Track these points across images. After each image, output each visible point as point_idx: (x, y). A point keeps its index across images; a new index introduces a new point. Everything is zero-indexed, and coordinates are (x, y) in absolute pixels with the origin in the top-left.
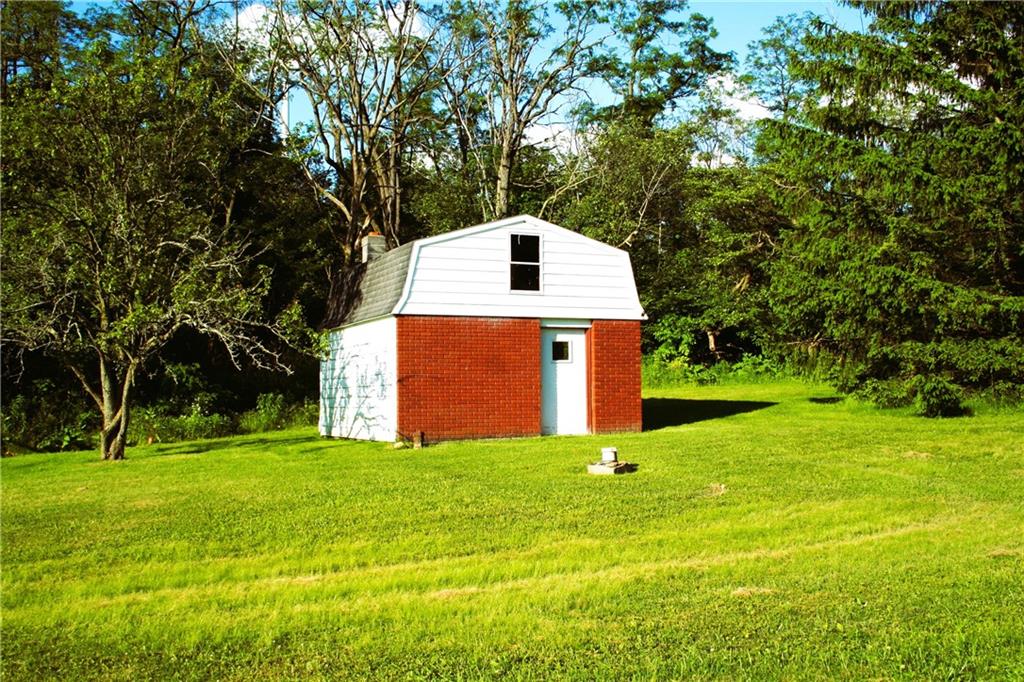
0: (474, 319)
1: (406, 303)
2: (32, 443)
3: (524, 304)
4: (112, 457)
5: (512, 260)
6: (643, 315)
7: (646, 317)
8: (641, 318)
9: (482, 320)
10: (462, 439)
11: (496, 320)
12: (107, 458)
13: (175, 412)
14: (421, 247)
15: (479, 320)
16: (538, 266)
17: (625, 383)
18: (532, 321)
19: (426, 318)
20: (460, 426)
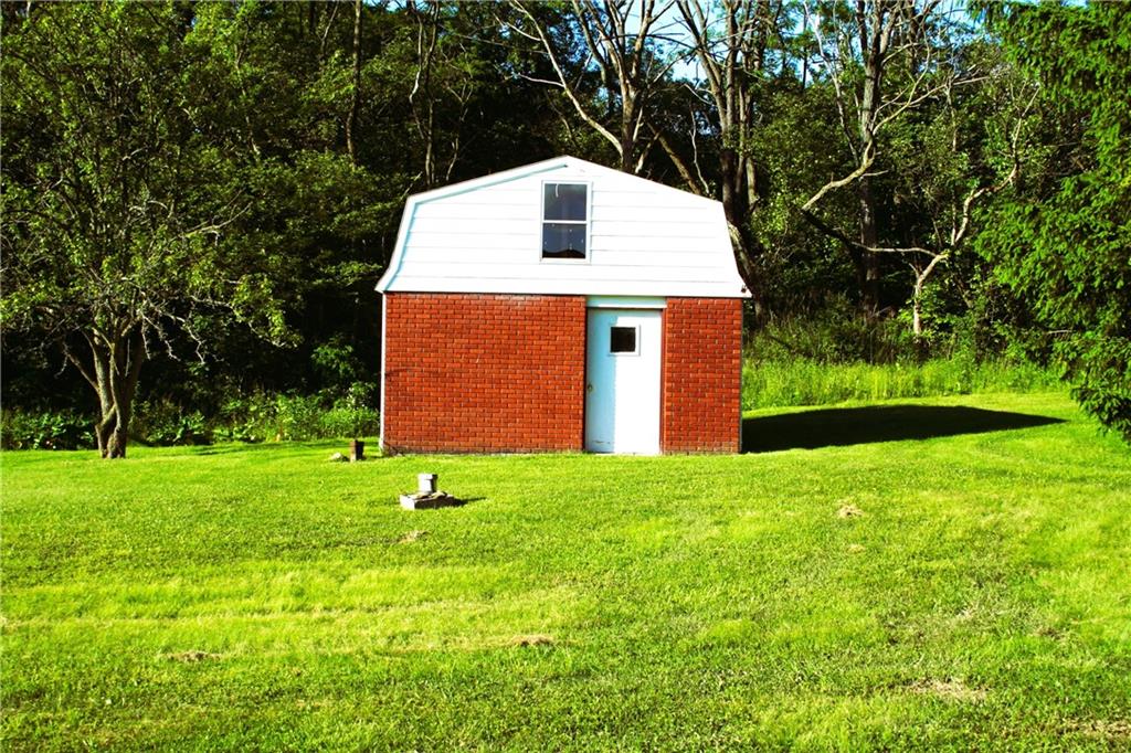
0: (491, 297)
1: (395, 277)
2: (144, 435)
3: (564, 277)
4: (109, 455)
5: (546, 218)
6: (743, 291)
7: (748, 294)
8: (742, 295)
9: (502, 297)
10: (467, 452)
11: (522, 298)
12: (104, 456)
13: (327, 404)
14: (417, 204)
15: (497, 297)
16: (585, 225)
17: (712, 385)
18: (574, 299)
19: (424, 296)
20: (467, 436)
